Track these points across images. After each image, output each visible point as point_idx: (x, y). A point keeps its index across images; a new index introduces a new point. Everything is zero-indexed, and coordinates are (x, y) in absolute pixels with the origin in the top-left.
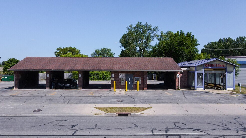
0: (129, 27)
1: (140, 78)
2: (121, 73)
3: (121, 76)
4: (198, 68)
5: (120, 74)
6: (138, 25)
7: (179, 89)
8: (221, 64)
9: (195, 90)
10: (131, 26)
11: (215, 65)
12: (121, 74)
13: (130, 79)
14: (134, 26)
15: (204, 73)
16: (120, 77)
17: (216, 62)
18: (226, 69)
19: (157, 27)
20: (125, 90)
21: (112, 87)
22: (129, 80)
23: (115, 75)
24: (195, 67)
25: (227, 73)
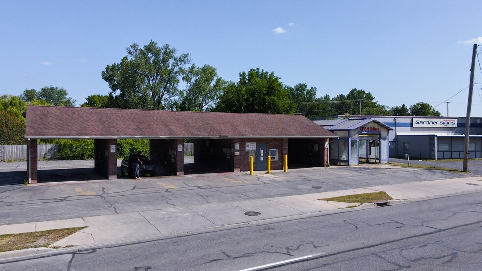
0: (132, 50)
1: (278, 150)
2: (248, 142)
3: (250, 147)
4: (352, 133)
5: (247, 144)
6: (151, 48)
7: (328, 166)
8: (376, 128)
9: (348, 166)
10: (134, 46)
11: (370, 129)
12: (249, 144)
13: (262, 152)
14: (141, 47)
15: (358, 141)
16: (247, 149)
17: (370, 124)
18: (380, 134)
19: (186, 56)
20: (267, 171)
21: (236, 168)
22: (260, 154)
23: (240, 145)
24: (347, 131)
25: (381, 140)
